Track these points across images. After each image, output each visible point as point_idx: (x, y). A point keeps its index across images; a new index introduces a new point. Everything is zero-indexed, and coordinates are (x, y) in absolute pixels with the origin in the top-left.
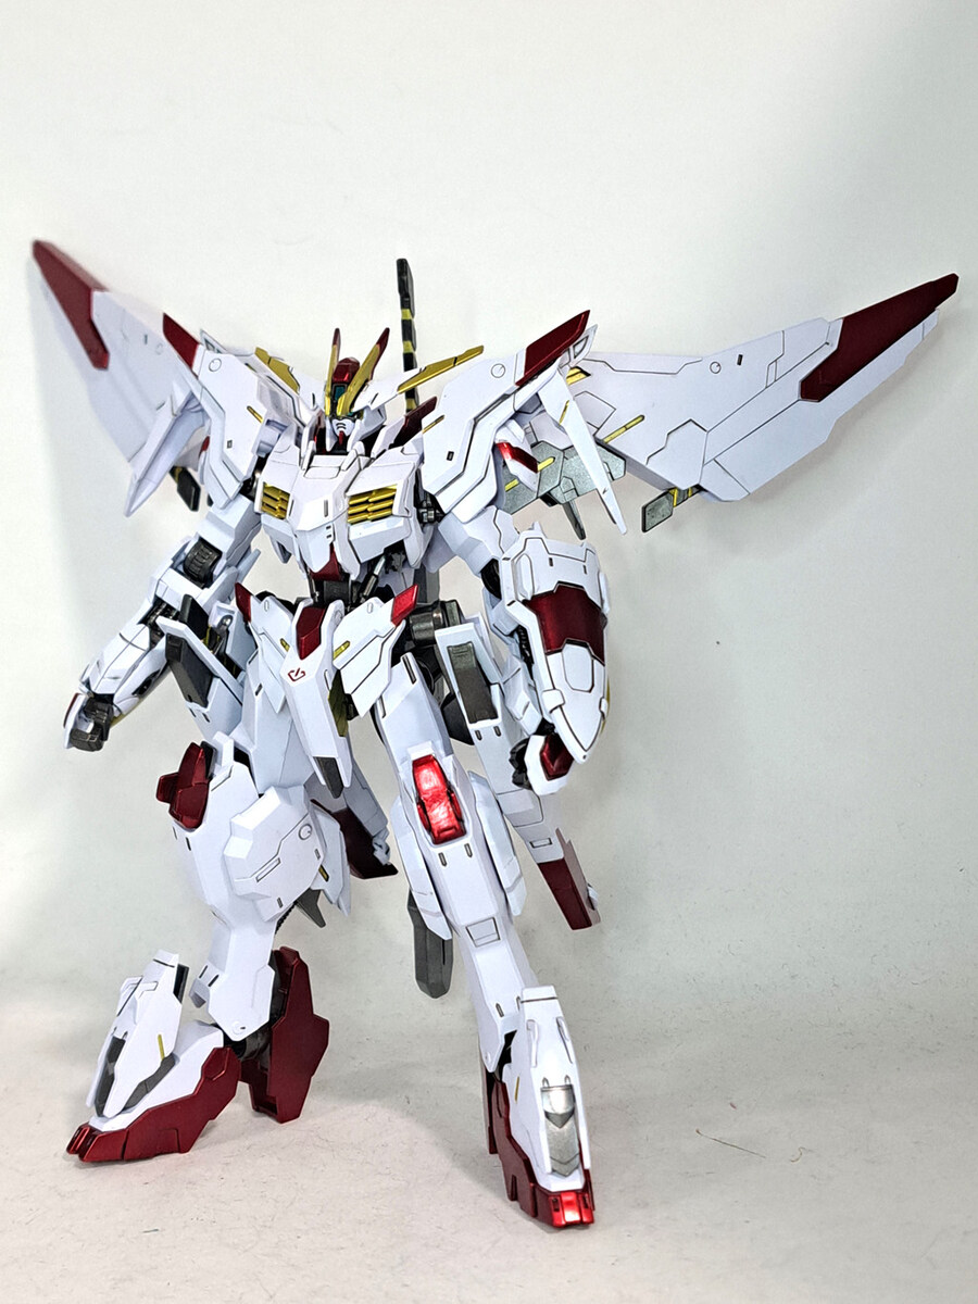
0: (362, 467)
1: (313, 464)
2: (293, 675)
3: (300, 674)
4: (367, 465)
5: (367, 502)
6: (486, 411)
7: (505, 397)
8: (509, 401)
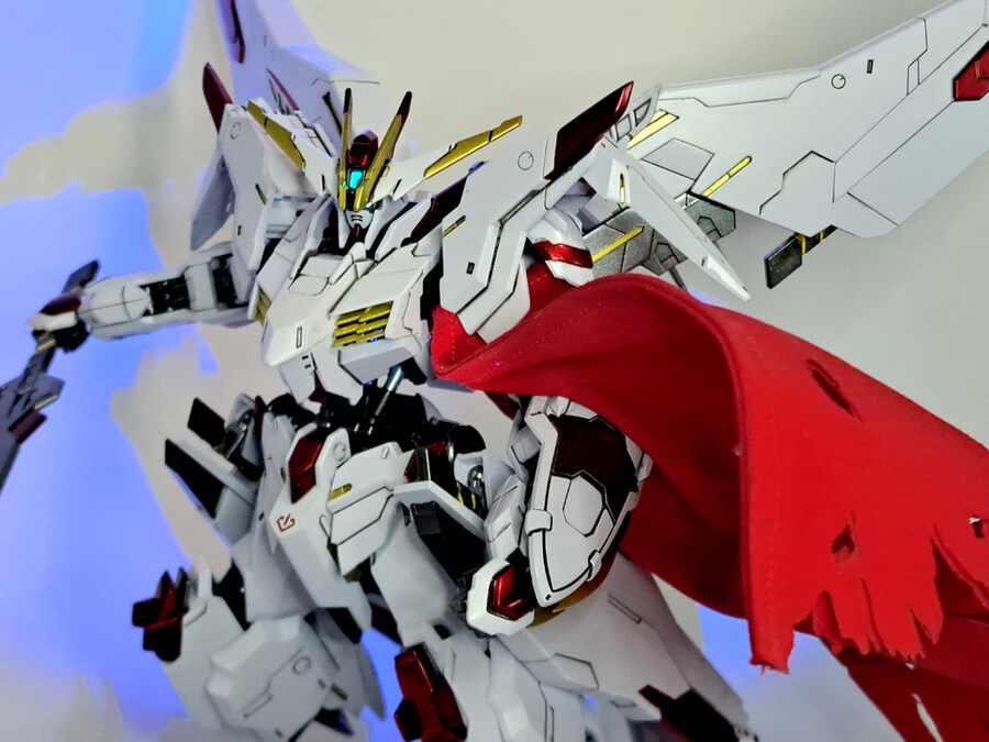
0: (360, 274)
1: (302, 272)
2: (282, 522)
3: (289, 523)
4: (366, 273)
5: (356, 322)
6: (514, 211)
7: (534, 194)
8: (541, 197)
